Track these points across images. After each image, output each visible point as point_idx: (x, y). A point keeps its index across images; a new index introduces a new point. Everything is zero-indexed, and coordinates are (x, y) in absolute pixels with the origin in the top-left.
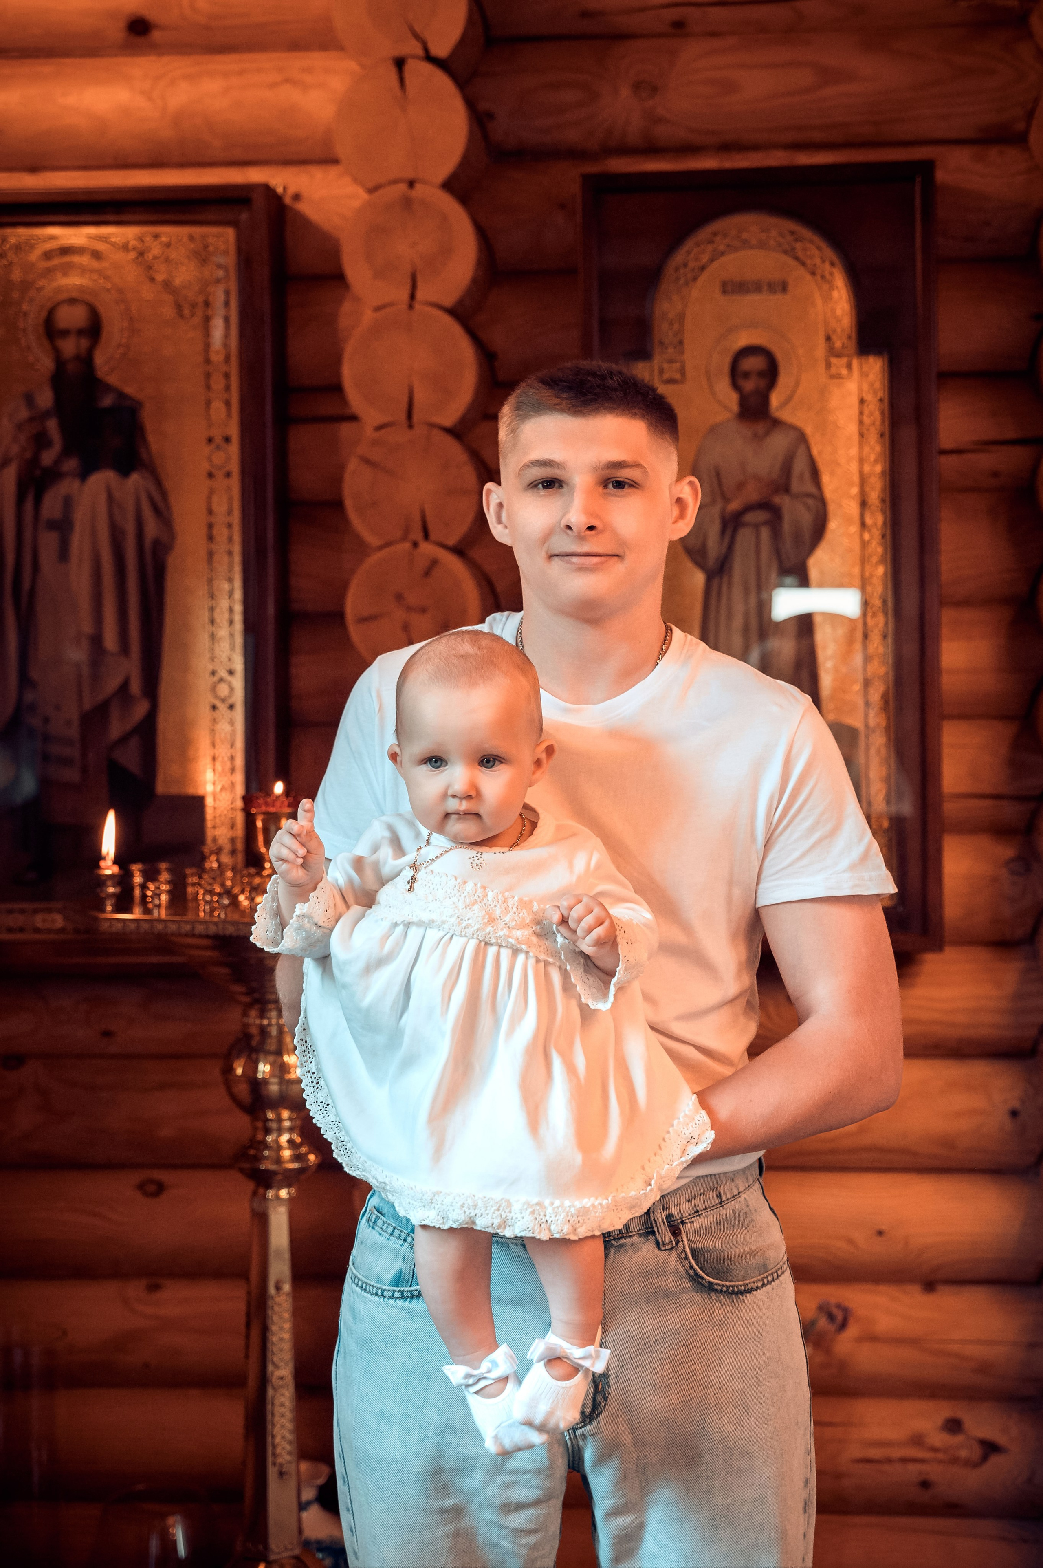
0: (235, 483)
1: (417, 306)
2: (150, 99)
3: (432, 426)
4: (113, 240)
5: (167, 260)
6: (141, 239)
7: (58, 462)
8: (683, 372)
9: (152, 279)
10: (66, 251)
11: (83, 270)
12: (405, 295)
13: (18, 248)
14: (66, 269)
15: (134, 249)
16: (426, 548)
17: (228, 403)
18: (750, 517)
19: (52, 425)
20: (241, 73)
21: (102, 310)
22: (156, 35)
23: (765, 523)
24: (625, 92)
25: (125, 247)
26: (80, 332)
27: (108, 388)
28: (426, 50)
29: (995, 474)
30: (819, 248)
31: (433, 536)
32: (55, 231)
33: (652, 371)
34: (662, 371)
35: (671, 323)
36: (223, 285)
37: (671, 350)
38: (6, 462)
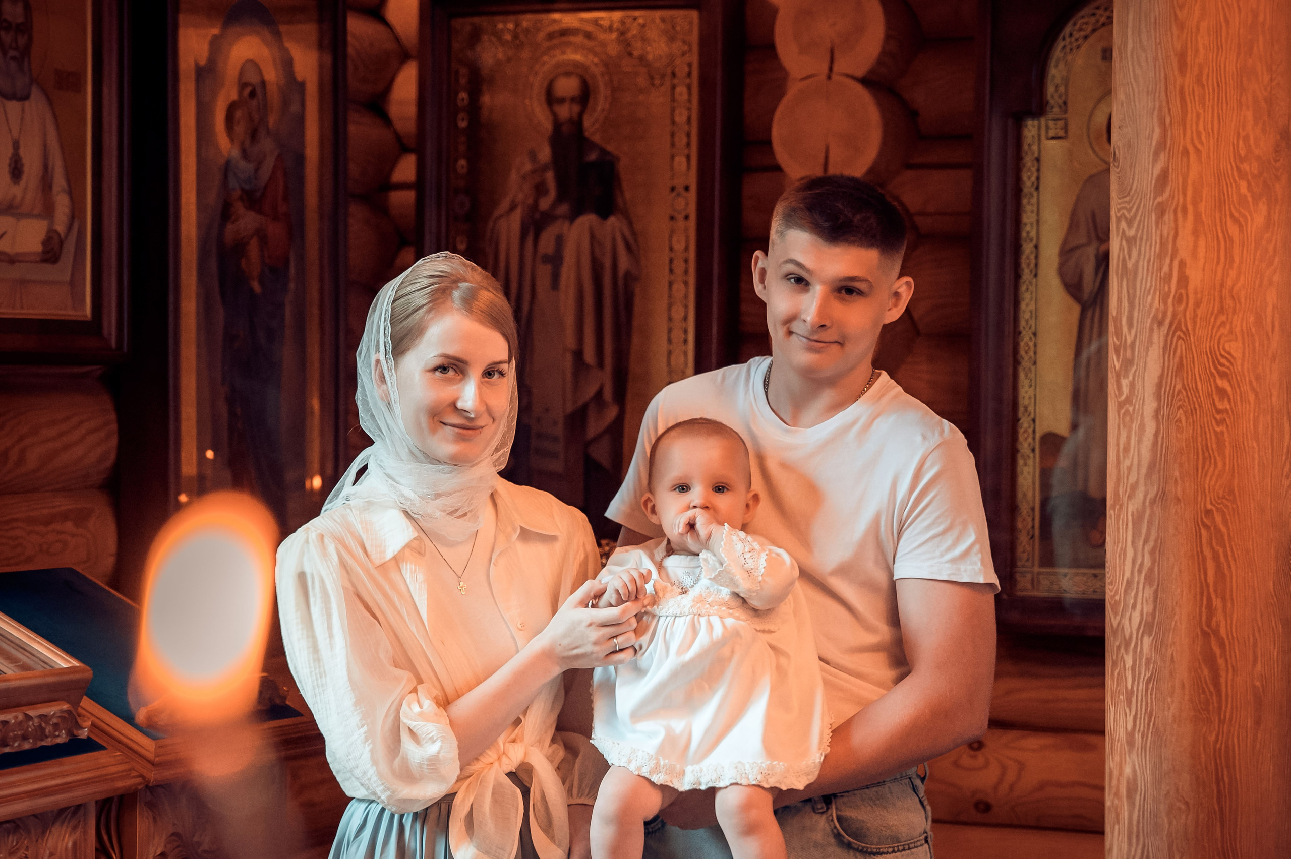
0: (692, 223)
1: (835, 77)
4: (601, 22)
5: (644, 40)
6: (623, 22)
7: (554, 206)
8: (1066, 128)
9: (631, 55)
10: (565, 32)
11: (577, 48)
12: (825, 68)
13: (527, 31)
14: (564, 48)
15: (618, 30)
17: (688, 157)
19: (550, 176)
21: (590, 82)
25: (610, 29)
26: (573, 100)
27: (593, 145)
32: (556, 16)
33: (1039, 128)
34: (1048, 128)
35: (1057, 87)
36: (687, 58)
37: (1056, 110)
38: (513, 207)
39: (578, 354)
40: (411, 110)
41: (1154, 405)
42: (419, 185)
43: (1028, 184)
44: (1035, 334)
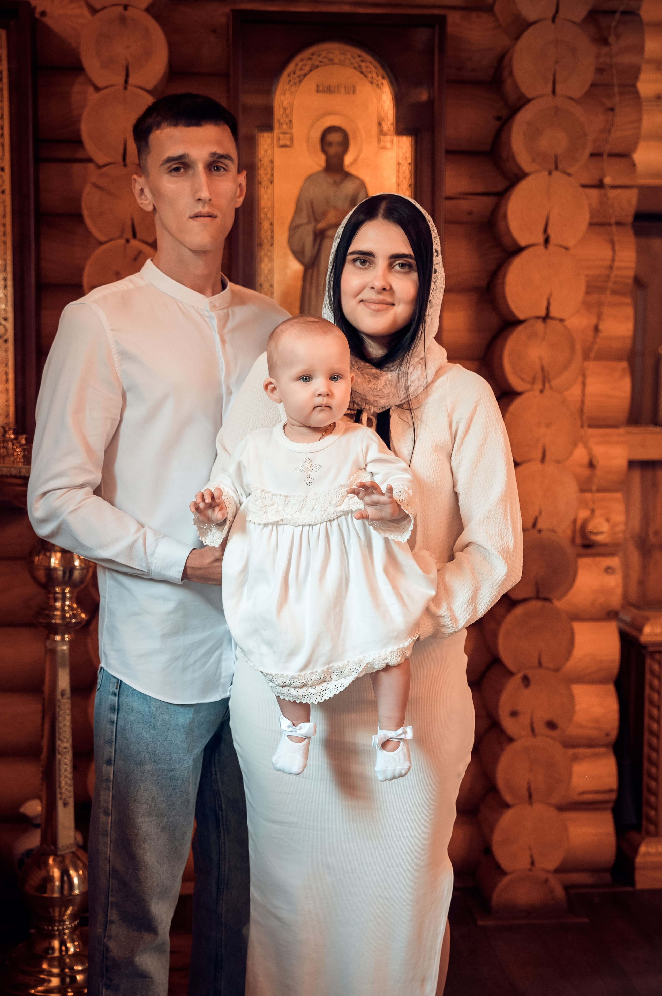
0: (8, 198)
1: (129, 88)
8: (291, 139)
12: (121, 80)
16: (134, 243)
17: (2, 146)
18: (332, 232)
29: (470, 213)
30: (376, 67)
31: (139, 236)
33: (273, 139)
34: (279, 139)
35: (285, 109)
37: (285, 126)
43: (265, 178)
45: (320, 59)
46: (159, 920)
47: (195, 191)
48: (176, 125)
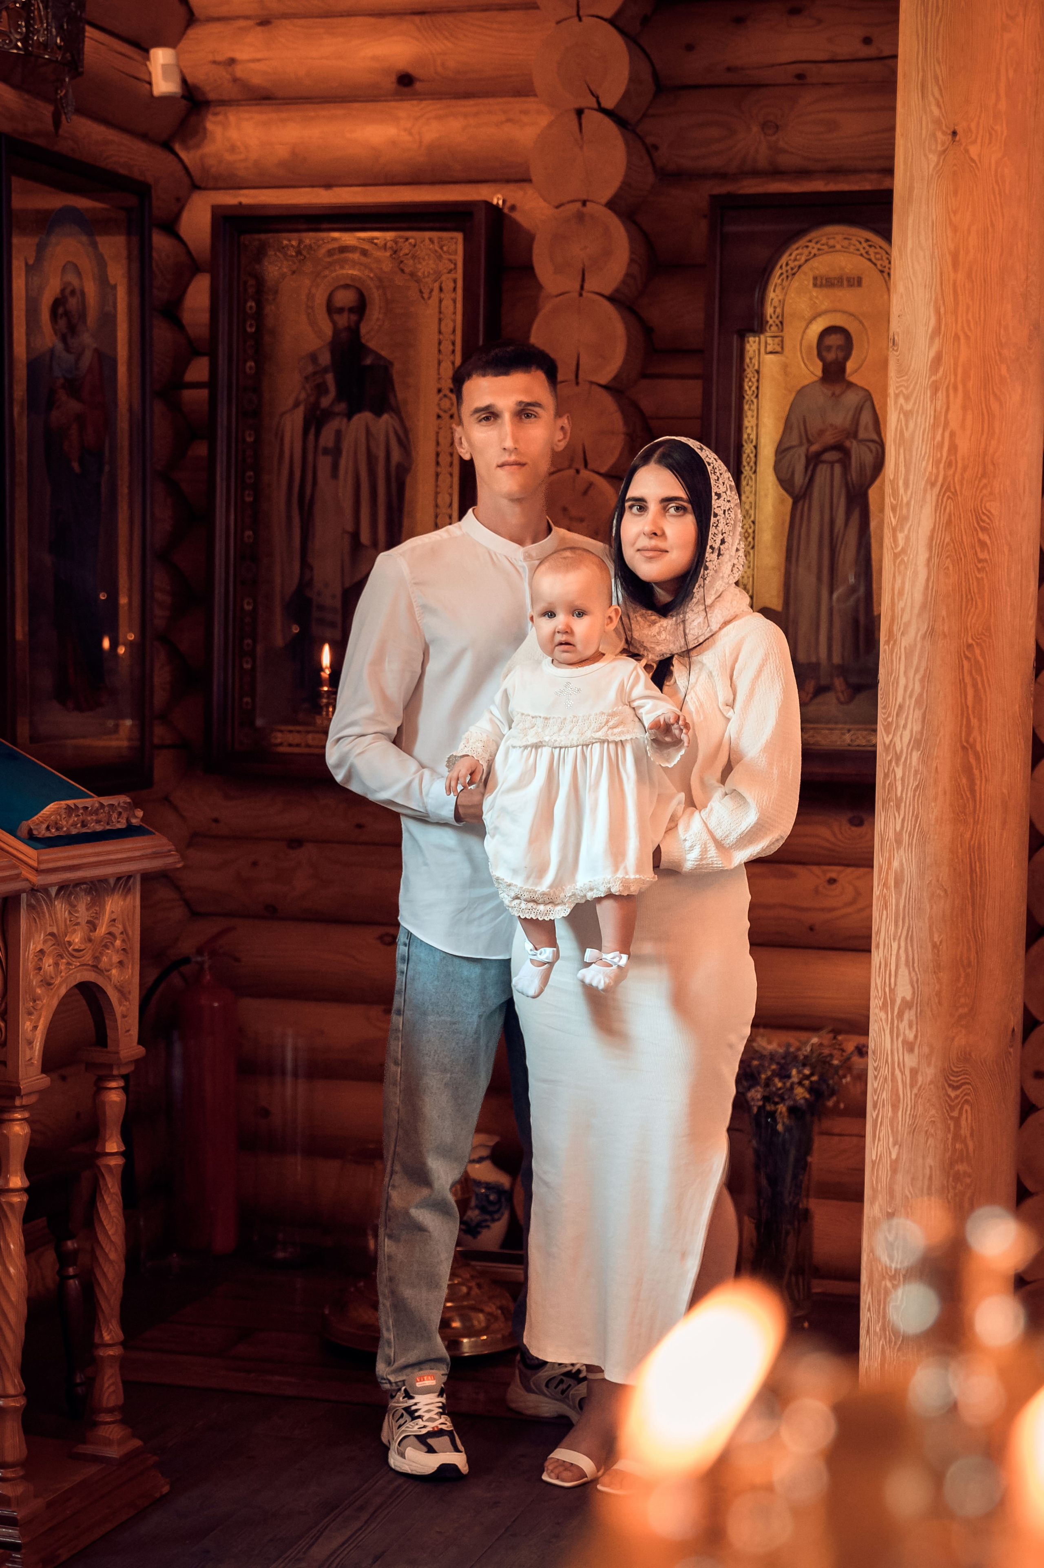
1: (584, 294)
2: (410, 134)
3: (592, 383)
4: (376, 241)
5: (414, 257)
6: (395, 242)
7: (333, 404)
8: (782, 344)
9: (402, 271)
10: (343, 249)
11: (354, 264)
12: (576, 286)
13: (310, 248)
14: (342, 263)
15: (391, 248)
16: (585, 474)
18: (827, 456)
19: (330, 378)
20: (476, 114)
21: (365, 294)
22: (418, 86)
23: (837, 461)
24: (755, 129)
25: (385, 247)
26: (351, 310)
27: (369, 351)
28: (599, 103)
30: (887, 253)
31: (589, 467)
32: (336, 235)
33: (759, 343)
34: (766, 343)
35: (775, 307)
36: (452, 275)
37: (774, 328)
38: (296, 405)
39: (355, 536)
40: (205, 317)
41: (926, 555)
42: (212, 384)
43: (749, 392)
44: (753, 522)
45: (819, 246)
46: (436, 1175)
47: (502, 440)
48: (484, 375)
